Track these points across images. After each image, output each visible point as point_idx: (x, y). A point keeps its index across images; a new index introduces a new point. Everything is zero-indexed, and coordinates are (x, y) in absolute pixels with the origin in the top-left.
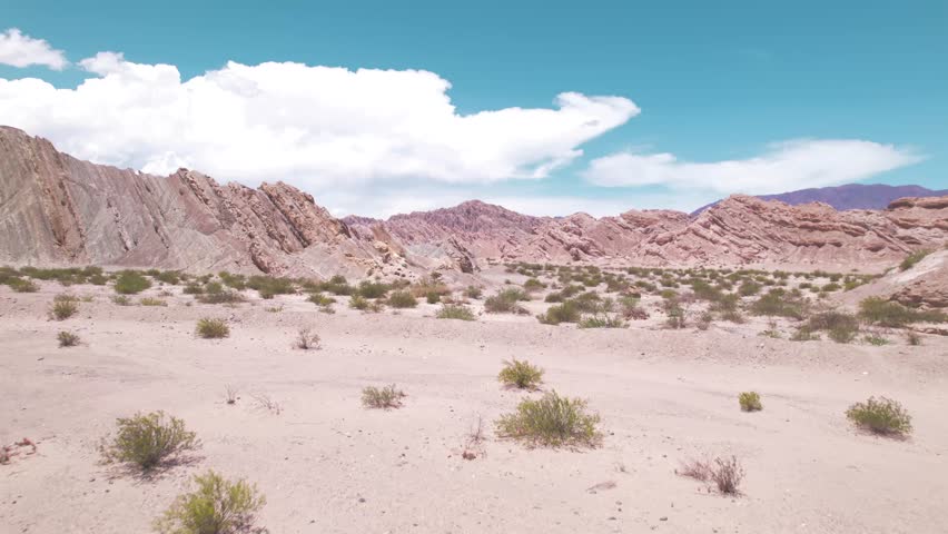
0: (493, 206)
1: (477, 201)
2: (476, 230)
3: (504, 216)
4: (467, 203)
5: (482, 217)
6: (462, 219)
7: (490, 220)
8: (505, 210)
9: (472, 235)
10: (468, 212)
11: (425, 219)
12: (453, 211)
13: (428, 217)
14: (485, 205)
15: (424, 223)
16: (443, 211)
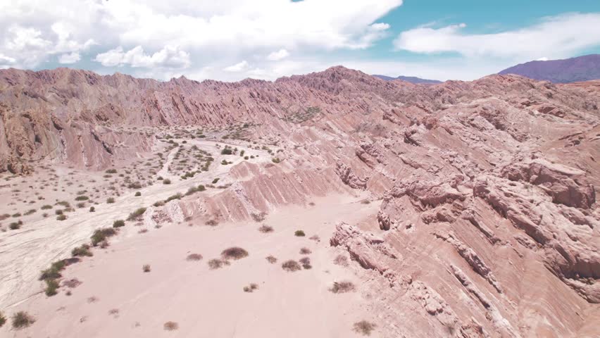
0: (354, 71)
1: (342, 67)
2: (338, 93)
3: (362, 78)
4: (333, 68)
5: (344, 81)
6: (327, 82)
7: (350, 83)
8: (364, 75)
9: (333, 97)
10: (333, 76)
11: (300, 81)
12: (321, 75)
13: (302, 80)
14: (347, 70)
15: (298, 85)
16: (314, 75)
